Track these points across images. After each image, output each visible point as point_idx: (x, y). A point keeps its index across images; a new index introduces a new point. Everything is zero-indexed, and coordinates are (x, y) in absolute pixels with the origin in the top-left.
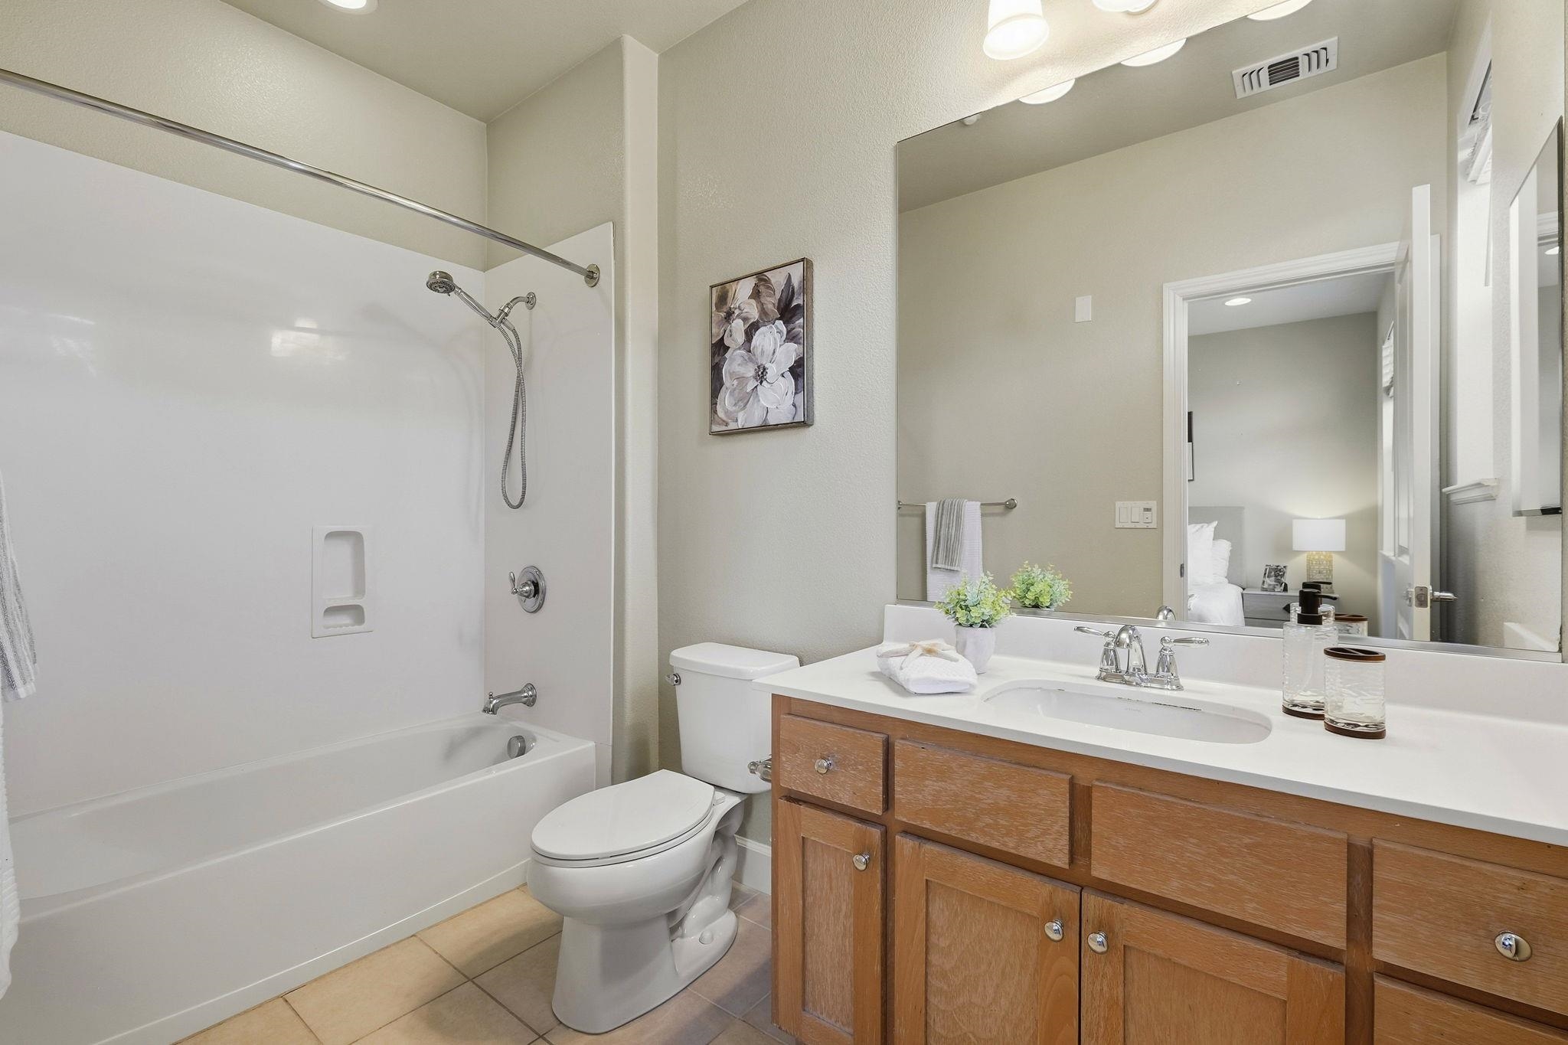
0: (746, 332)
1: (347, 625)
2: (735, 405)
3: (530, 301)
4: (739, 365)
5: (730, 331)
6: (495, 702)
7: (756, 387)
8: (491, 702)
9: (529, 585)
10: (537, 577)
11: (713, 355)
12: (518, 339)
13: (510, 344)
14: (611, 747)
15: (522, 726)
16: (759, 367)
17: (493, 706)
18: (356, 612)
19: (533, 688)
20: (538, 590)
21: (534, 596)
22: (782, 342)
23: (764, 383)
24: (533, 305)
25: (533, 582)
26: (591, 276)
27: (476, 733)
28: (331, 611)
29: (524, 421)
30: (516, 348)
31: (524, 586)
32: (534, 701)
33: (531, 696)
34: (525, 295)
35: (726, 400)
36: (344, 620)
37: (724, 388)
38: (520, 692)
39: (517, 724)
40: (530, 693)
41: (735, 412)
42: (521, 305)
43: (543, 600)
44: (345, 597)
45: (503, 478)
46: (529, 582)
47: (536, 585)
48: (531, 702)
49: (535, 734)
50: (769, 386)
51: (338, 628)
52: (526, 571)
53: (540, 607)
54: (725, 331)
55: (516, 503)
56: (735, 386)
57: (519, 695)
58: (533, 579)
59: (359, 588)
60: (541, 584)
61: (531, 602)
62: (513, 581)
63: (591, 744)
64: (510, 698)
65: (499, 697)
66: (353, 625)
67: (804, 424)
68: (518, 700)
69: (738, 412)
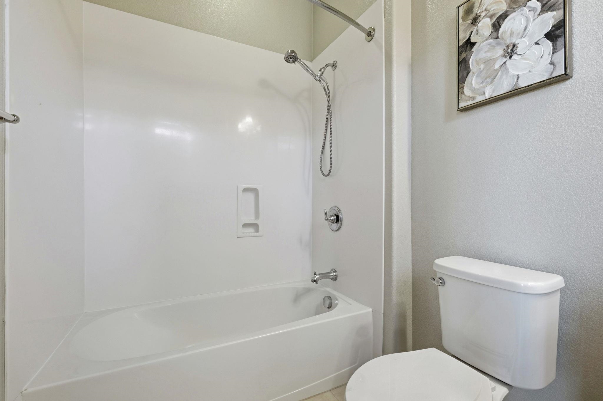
0: (494, 25)
1: (252, 233)
2: (482, 83)
3: (334, 65)
4: (486, 52)
5: (477, 30)
6: (317, 277)
7: (505, 63)
8: (315, 277)
9: (334, 217)
10: (338, 212)
11: (460, 53)
12: (328, 86)
13: (324, 88)
14: (383, 314)
15: (330, 291)
16: (508, 46)
17: (316, 279)
18: (255, 226)
19: (335, 271)
20: (339, 219)
21: (336, 223)
22: (536, 17)
23: (515, 57)
24: (336, 67)
25: (336, 215)
26: (370, 34)
27: (308, 291)
28: (245, 225)
29: (331, 134)
30: (327, 91)
31: (331, 217)
32: (336, 279)
33: (335, 275)
34: (332, 62)
35: (473, 81)
36: (251, 230)
37: (471, 74)
38: (329, 273)
39: (328, 289)
40: (334, 274)
41: (482, 87)
42: (330, 68)
43: (341, 225)
44: (251, 219)
45: (321, 161)
46: (334, 215)
47: (337, 216)
48: (335, 278)
49: (337, 297)
50: (520, 57)
51: (248, 234)
52: (332, 208)
53: (340, 228)
54: (471, 33)
55: (326, 173)
56: (482, 69)
57: (329, 274)
58: (336, 213)
59: (257, 215)
60: (340, 216)
61: (335, 226)
62: (326, 214)
63: (370, 310)
64: (325, 275)
65: (319, 274)
66: (254, 233)
67: (566, 77)
68: (328, 277)
69: (484, 87)
